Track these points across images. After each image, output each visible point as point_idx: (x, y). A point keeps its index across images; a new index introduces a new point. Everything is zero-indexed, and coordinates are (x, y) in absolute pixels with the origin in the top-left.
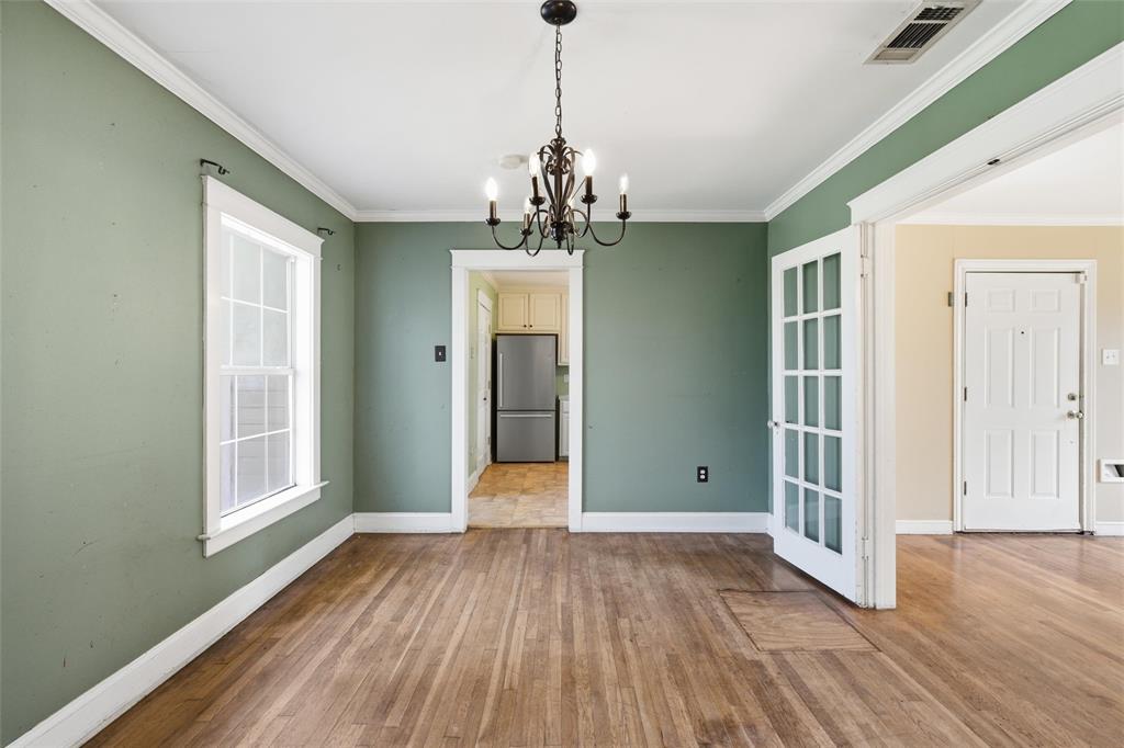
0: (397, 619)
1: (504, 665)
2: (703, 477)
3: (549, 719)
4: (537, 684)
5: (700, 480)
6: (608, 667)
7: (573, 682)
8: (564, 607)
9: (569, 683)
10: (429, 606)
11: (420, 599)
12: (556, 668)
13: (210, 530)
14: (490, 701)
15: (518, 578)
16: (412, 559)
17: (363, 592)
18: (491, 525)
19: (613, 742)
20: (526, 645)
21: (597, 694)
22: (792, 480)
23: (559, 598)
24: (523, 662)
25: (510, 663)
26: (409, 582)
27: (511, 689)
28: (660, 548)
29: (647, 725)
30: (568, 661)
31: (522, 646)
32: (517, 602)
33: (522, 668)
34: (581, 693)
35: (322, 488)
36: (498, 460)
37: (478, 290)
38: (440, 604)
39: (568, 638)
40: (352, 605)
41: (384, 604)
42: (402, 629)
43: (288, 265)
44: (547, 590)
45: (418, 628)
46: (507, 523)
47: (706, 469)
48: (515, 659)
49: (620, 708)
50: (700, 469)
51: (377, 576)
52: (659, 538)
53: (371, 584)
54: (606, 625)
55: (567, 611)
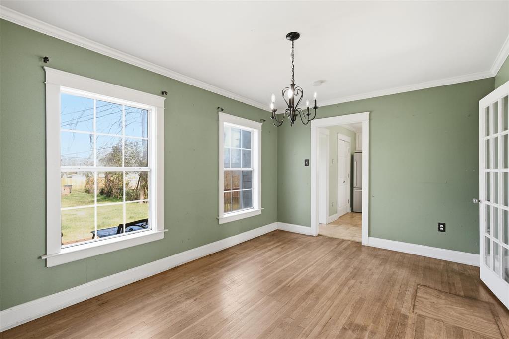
0: (270, 257)
1: (293, 280)
2: (442, 229)
3: (294, 299)
4: (298, 288)
5: (440, 230)
6: (329, 293)
7: (312, 292)
8: (331, 269)
9: (311, 291)
10: (282, 257)
11: (283, 253)
12: (310, 286)
13: (220, 217)
14: (280, 287)
15: (323, 255)
16: (289, 241)
17: (267, 247)
18: (328, 235)
19: (309, 313)
20: (305, 276)
21: (317, 299)
22: (488, 236)
23: (332, 266)
24: (299, 281)
25: (295, 280)
26: (283, 248)
27: (289, 287)
28: (405, 261)
29: (327, 314)
30: (317, 285)
31: (304, 276)
32: (314, 263)
33: (298, 283)
34: (312, 296)
35: (262, 210)
36: (354, 211)
37: (338, 133)
38: (287, 256)
39: (323, 279)
40: (261, 250)
41: (270, 252)
42: (269, 260)
43: (252, 134)
44: (330, 263)
45: (275, 261)
46: (336, 236)
47: (444, 225)
48: (298, 279)
49: (323, 305)
50: (440, 224)
51: (274, 244)
52: (409, 256)
53: (270, 245)
54: (343, 280)
55: (332, 271)
